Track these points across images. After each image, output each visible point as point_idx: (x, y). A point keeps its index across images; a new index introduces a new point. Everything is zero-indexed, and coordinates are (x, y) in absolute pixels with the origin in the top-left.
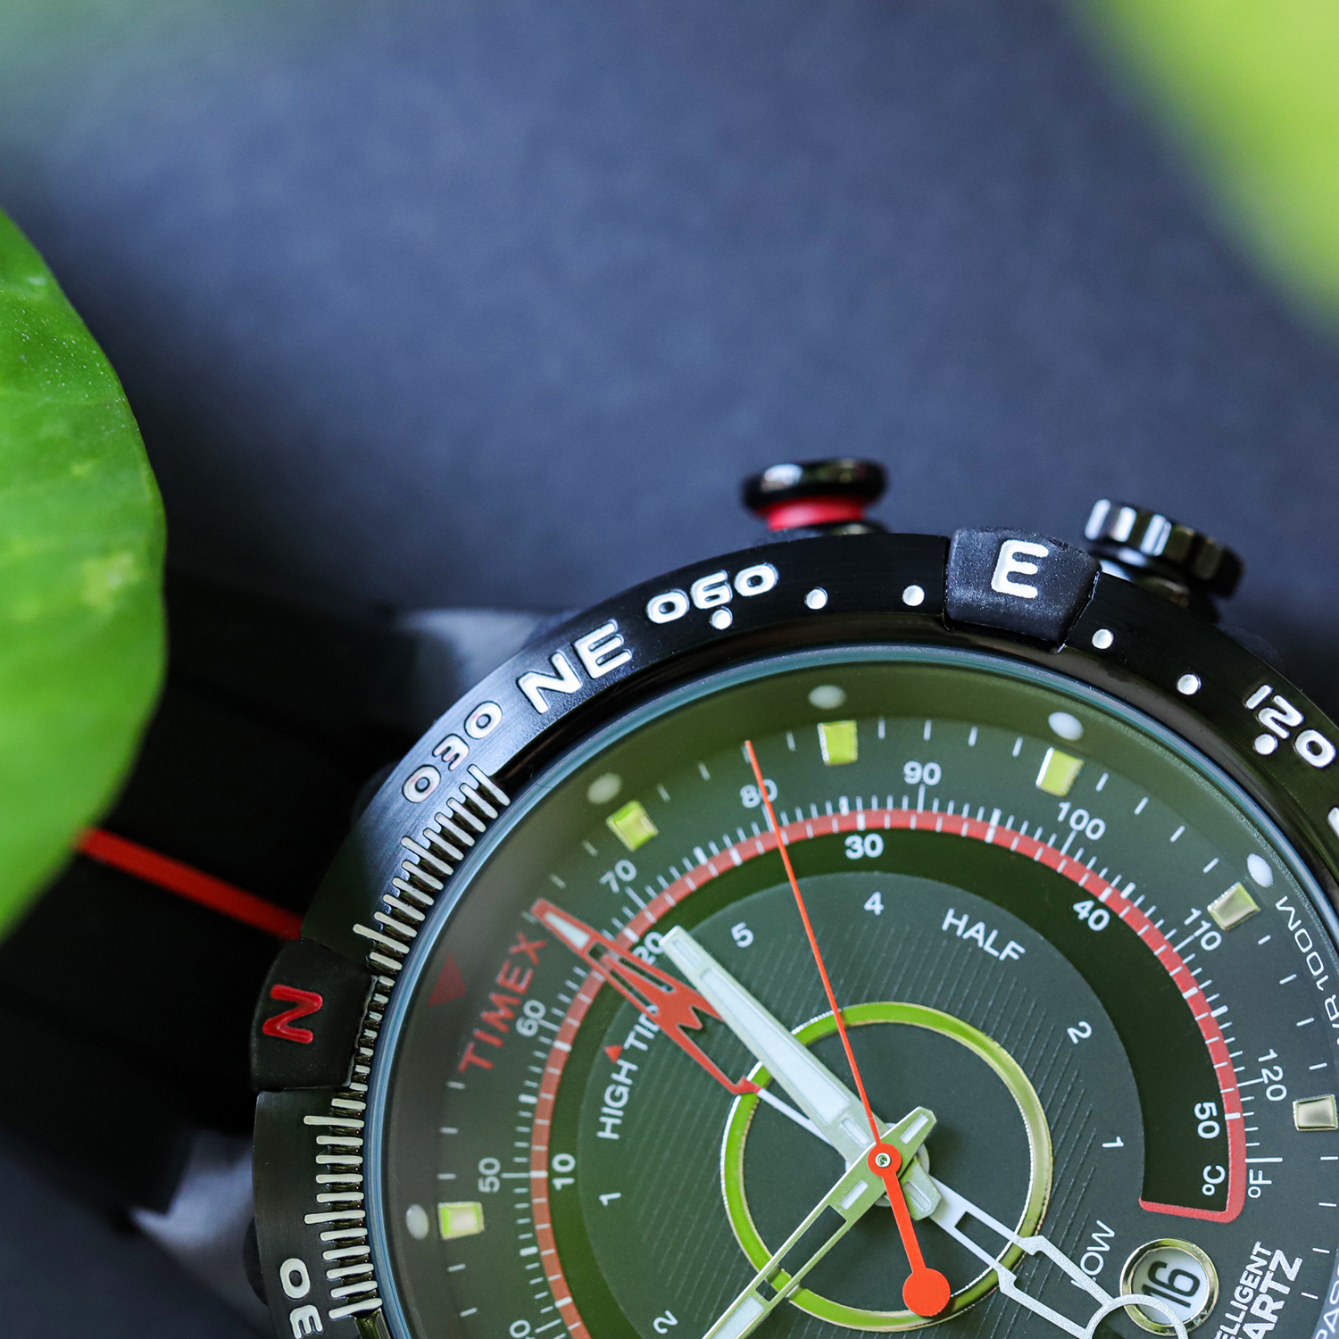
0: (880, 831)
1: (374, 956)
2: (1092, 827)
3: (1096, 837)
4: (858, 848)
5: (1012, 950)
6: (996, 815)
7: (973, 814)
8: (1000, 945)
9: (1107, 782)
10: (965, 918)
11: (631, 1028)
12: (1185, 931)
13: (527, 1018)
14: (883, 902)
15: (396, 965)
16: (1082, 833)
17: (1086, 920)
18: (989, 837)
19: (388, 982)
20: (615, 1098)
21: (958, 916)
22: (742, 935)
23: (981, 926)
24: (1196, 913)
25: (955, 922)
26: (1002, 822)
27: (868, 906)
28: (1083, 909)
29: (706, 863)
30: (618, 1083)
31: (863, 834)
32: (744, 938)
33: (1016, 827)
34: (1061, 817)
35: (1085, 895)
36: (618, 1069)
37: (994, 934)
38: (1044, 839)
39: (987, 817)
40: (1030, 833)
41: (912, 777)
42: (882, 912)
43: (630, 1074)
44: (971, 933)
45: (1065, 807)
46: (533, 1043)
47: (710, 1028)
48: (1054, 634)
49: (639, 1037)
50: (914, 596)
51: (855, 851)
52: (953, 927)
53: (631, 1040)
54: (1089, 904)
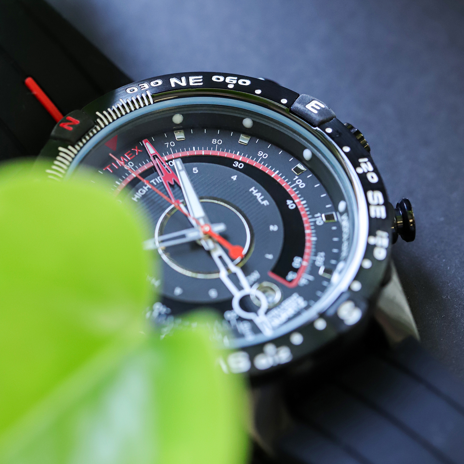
0: (244, 163)
1: (98, 120)
2: (302, 185)
3: (302, 187)
4: (236, 164)
5: (266, 203)
6: (278, 172)
7: (271, 169)
8: (262, 200)
9: (311, 177)
10: (257, 191)
11: (155, 178)
12: (313, 217)
13: (128, 165)
14: (237, 178)
15: (103, 126)
16: (298, 185)
17: (288, 205)
18: (273, 176)
19: (99, 128)
20: (141, 192)
21: (255, 189)
22: (195, 170)
23: (260, 194)
24: (319, 215)
25: (254, 190)
26: (278, 174)
27: (232, 177)
28: (289, 202)
29: (195, 152)
30: (144, 189)
31: (240, 162)
32: (195, 171)
33: (281, 176)
34: (294, 179)
35: (291, 199)
36: (146, 186)
37: (262, 197)
38: (287, 182)
39: (275, 171)
40: (284, 179)
41: (259, 154)
42: (235, 180)
43: (148, 188)
44: (257, 194)
45: (297, 177)
46: (127, 171)
47: (176, 186)
48: (317, 124)
49: (155, 181)
50: (284, 101)
51: (236, 165)
52: (252, 191)
53: (153, 181)
54: (291, 202)
